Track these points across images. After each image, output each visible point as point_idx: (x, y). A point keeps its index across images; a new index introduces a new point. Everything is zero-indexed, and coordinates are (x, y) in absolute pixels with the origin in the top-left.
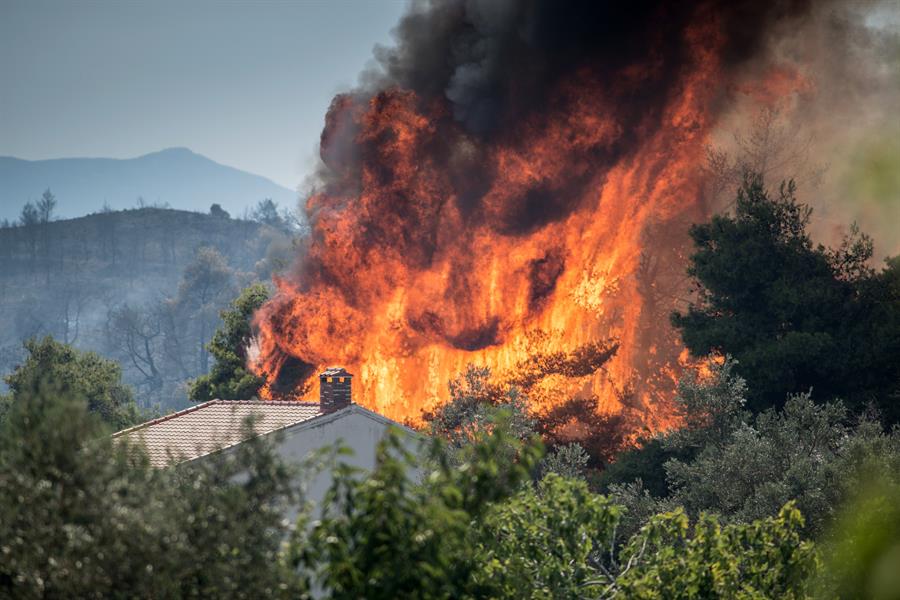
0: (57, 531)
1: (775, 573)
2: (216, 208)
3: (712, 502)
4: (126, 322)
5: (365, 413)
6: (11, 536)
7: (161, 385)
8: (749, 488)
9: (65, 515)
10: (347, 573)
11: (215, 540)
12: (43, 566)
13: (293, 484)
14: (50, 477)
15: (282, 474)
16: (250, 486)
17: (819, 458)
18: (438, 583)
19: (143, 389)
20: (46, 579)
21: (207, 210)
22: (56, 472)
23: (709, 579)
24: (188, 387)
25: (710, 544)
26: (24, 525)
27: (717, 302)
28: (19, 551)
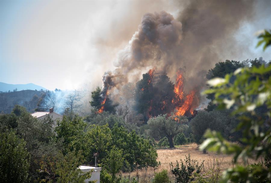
0: (27, 128)
1: (105, 131)
2: (36, 90)
3: (95, 123)
4: (26, 103)
5: (55, 113)
6: (22, 129)
7: (30, 110)
8: (99, 121)
9: (28, 126)
10: (60, 132)
11: (45, 129)
12: (25, 132)
13: (54, 122)
14: (26, 122)
15: (52, 121)
16: (49, 123)
17: (107, 118)
18: (70, 133)
19: (28, 110)
20: (25, 134)
21: (35, 90)
22: (27, 122)
23: (98, 132)
24: (34, 110)
25: (98, 128)
26: (23, 128)
27: (94, 100)
28: (22, 131)
